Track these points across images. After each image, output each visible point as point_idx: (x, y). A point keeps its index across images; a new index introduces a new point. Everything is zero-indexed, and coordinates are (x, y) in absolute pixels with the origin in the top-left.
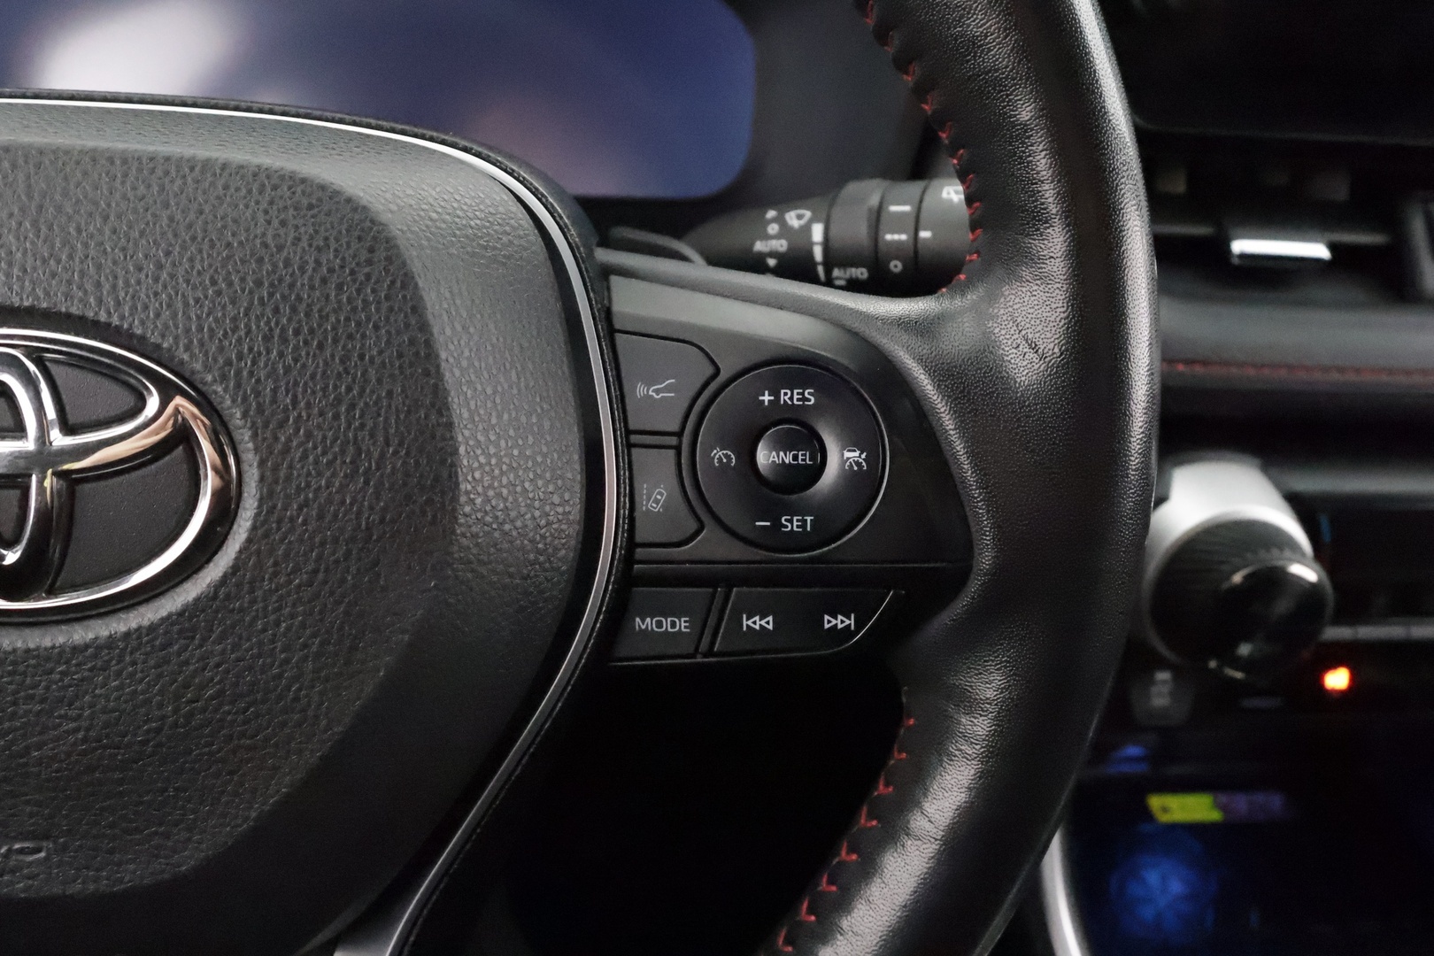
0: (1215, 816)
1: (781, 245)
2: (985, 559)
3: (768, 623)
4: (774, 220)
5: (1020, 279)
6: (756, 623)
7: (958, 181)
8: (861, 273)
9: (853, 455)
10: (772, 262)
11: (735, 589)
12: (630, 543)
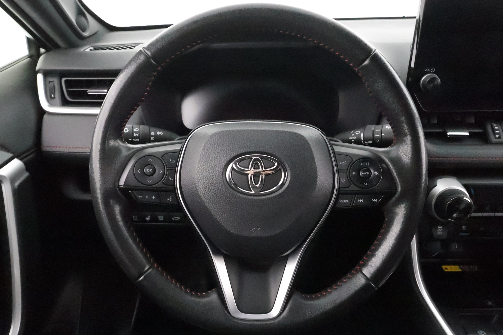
0: (460, 270)
1: (355, 138)
2: (399, 189)
3: (362, 201)
4: (353, 133)
5: (403, 145)
6: (360, 201)
7: (389, 125)
8: (371, 142)
9: (376, 173)
10: (353, 141)
11: (356, 195)
12: (339, 188)
